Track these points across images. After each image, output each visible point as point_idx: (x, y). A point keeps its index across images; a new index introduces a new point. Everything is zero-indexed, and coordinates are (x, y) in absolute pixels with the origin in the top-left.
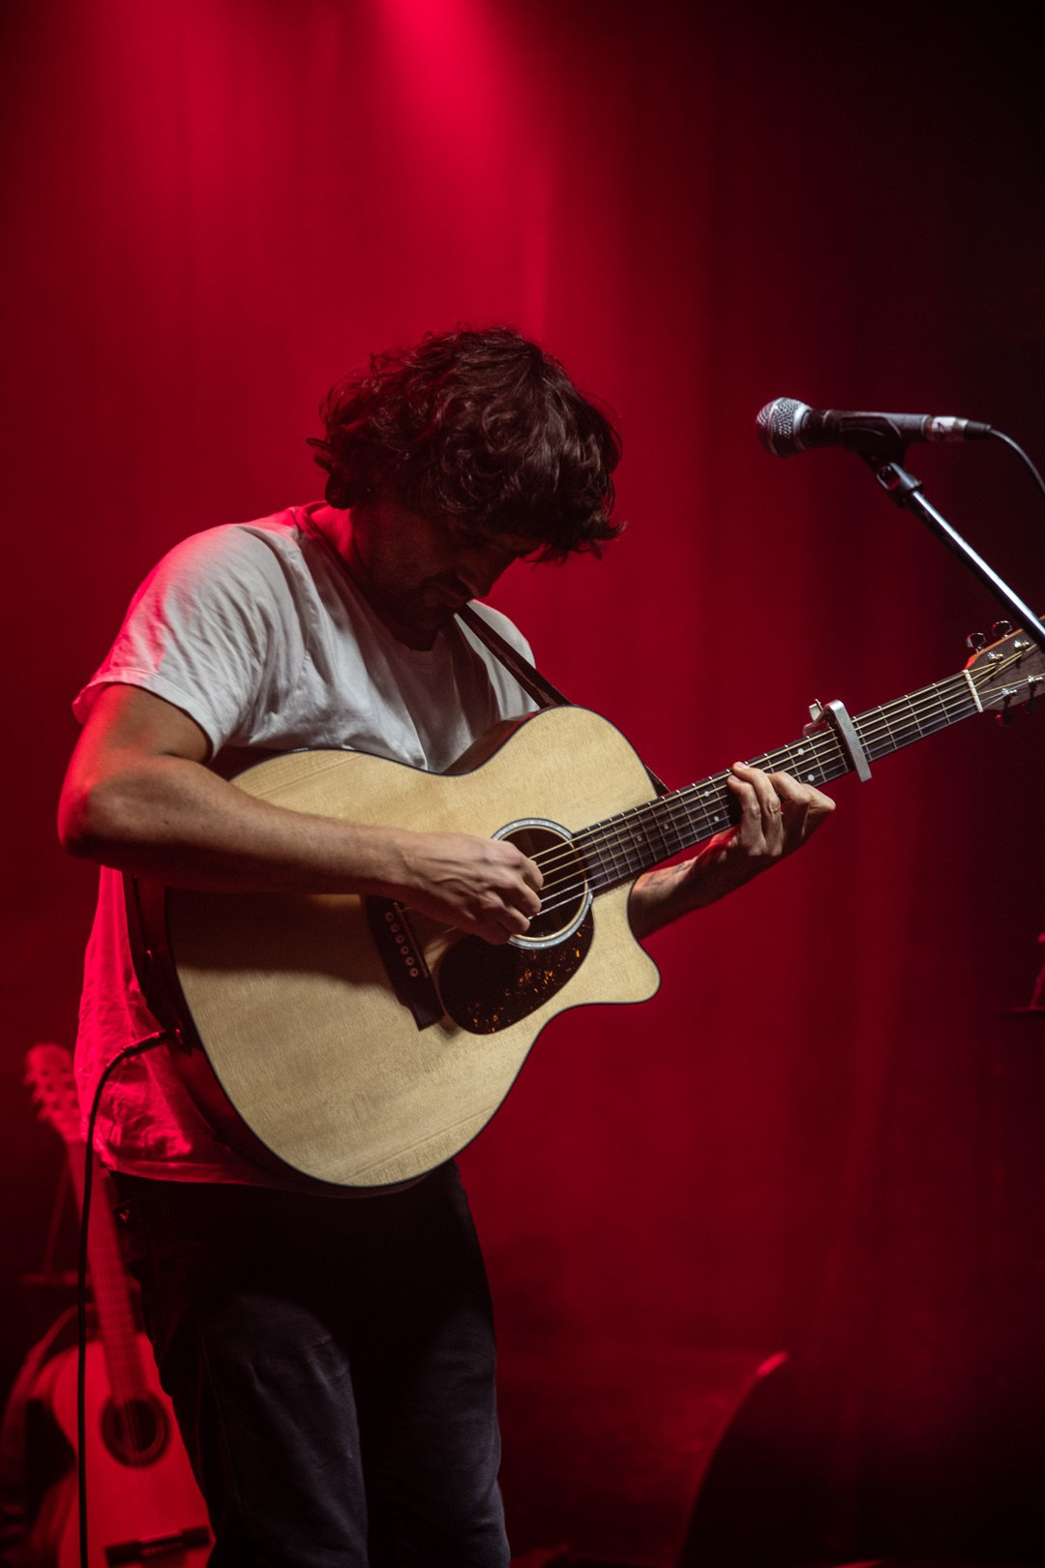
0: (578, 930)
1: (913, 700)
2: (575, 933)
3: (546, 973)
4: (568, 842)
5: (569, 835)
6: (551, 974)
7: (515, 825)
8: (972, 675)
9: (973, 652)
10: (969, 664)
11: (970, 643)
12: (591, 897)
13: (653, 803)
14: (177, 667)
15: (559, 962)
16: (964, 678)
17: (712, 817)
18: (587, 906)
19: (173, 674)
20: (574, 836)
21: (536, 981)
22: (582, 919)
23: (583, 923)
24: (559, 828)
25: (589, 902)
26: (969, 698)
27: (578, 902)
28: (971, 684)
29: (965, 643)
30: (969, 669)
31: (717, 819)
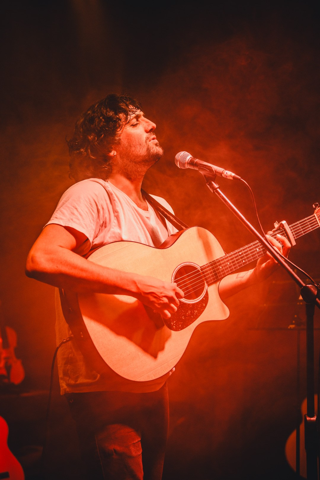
0: (204, 297)
1: (300, 223)
2: (203, 298)
3: (195, 311)
4: (199, 269)
5: (199, 267)
6: (196, 312)
7: (183, 264)
8: (317, 215)
9: (315, 209)
10: (315, 212)
11: (314, 206)
12: (207, 286)
13: (224, 256)
14: (78, 219)
15: (199, 308)
16: (314, 216)
17: (242, 261)
18: (206, 290)
19: (78, 221)
20: (201, 267)
21: (192, 314)
22: (205, 294)
23: (205, 295)
24: (196, 265)
25: (207, 288)
26: (317, 222)
27: (204, 288)
28: (317, 218)
29: (313, 207)
30: (316, 213)
31: (244, 261)
